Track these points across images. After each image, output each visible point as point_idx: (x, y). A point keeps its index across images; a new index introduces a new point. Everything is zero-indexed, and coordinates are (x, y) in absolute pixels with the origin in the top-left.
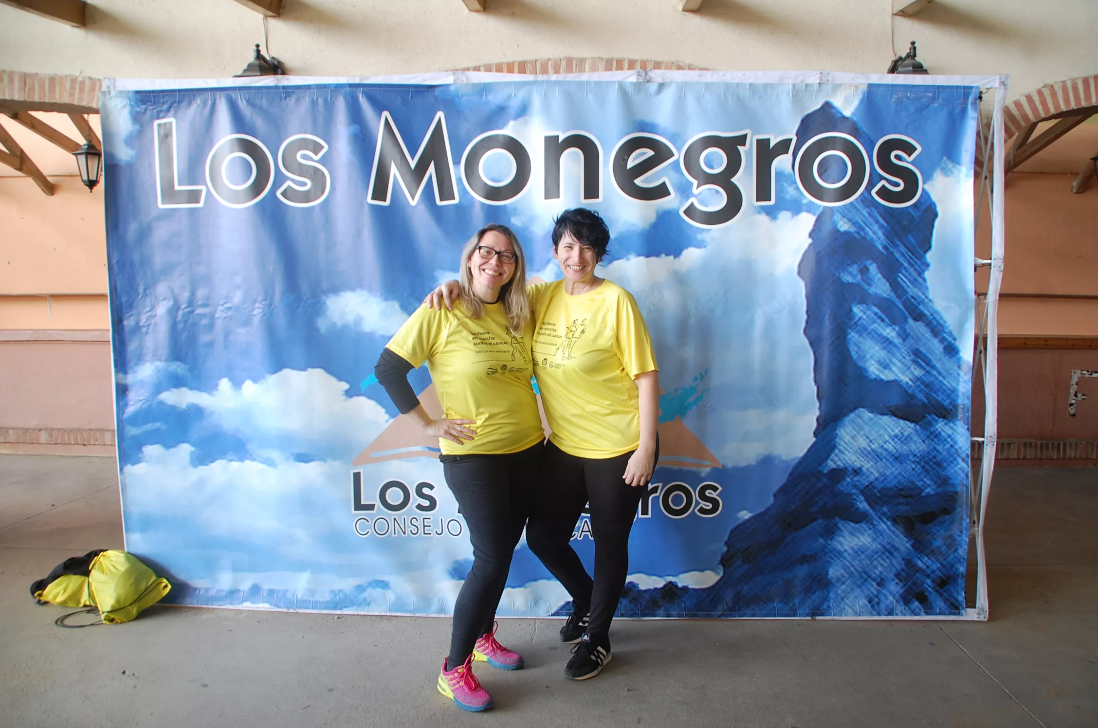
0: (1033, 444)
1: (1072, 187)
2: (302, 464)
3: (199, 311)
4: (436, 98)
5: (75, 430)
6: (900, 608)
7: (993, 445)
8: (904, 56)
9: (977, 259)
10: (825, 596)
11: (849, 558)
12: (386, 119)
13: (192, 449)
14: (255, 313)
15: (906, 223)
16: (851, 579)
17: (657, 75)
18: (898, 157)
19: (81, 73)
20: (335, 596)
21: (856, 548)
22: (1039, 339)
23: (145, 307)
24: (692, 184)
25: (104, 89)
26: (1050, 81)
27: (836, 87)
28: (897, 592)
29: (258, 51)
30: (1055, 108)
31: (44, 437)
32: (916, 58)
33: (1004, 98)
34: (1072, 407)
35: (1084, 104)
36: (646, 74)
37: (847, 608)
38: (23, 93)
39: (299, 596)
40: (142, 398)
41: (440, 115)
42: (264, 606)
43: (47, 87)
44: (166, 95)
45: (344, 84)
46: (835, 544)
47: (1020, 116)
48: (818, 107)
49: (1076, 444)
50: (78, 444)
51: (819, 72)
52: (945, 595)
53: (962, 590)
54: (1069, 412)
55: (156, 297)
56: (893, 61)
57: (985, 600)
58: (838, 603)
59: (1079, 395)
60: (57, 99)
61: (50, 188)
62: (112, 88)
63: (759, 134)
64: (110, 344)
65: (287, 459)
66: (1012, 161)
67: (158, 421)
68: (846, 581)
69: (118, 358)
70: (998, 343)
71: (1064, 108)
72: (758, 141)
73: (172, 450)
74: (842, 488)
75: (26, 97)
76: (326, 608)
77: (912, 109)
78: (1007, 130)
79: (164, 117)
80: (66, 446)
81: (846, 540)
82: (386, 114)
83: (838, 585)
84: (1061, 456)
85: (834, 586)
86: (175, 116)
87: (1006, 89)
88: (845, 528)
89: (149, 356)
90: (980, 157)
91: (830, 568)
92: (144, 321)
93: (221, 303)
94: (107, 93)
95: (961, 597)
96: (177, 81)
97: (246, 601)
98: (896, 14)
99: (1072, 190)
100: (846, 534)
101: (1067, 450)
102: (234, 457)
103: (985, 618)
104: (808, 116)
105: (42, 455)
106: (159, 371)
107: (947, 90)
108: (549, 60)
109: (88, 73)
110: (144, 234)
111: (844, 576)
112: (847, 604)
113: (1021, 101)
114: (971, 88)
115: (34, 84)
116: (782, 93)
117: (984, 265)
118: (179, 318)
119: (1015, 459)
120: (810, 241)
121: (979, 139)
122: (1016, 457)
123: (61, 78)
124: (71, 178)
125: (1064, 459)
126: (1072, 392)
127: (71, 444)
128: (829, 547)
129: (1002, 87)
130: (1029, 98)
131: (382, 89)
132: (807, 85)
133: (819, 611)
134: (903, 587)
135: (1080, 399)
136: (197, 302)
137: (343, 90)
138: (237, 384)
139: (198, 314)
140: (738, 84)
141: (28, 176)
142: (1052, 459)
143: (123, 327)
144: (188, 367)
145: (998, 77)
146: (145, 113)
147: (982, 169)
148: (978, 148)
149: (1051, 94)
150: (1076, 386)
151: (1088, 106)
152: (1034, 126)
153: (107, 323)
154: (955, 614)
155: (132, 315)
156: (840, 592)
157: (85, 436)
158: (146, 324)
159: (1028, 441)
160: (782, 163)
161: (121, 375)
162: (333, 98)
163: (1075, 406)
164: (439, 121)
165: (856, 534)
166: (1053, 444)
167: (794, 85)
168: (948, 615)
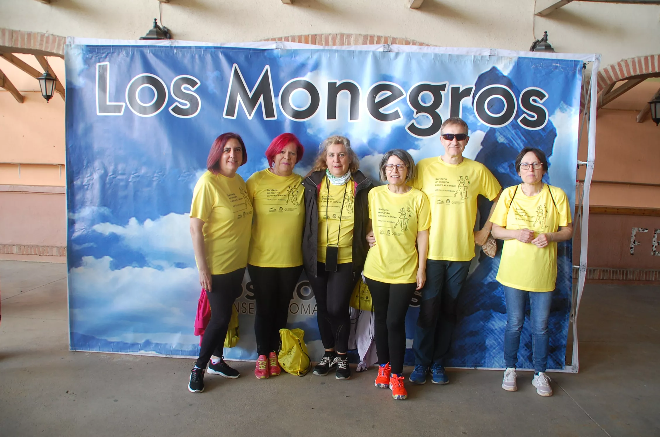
0: (608, 271)
1: (636, 119)
2: (180, 269)
3: (119, 177)
4: (265, 57)
5: (35, 246)
6: (527, 363)
7: (585, 270)
8: (540, 40)
9: (579, 161)
10: (483, 355)
11: (498, 334)
12: (236, 68)
13: (112, 259)
14: (154, 179)
15: (537, 139)
16: (499, 346)
17: (395, 47)
18: (534, 101)
19: (47, 32)
20: (195, 348)
21: (502, 328)
22: (614, 208)
23: (87, 174)
24: (413, 112)
25: (67, 43)
26: (625, 58)
27: (499, 58)
28: (526, 355)
29: (156, 23)
30: (627, 73)
31: (15, 250)
32: (547, 41)
33: (598, 67)
34: (632, 249)
35: (644, 72)
36: (389, 47)
37: (495, 363)
38: (11, 42)
39: (174, 347)
40: (83, 228)
41: (267, 67)
42: (152, 353)
43: (26, 40)
44: (105, 49)
45: (211, 47)
46: (490, 325)
47: (607, 78)
48: (488, 69)
49: (633, 271)
50: (36, 255)
51: (490, 49)
52: (554, 357)
53: (564, 355)
54: (630, 252)
55: (94, 168)
56: (533, 43)
57: (577, 361)
58: (490, 360)
59: (636, 242)
60: (32, 47)
61: (21, 98)
62: (72, 43)
63: (454, 84)
64: (65, 195)
65: (171, 266)
66: (601, 102)
67: (92, 242)
68: (496, 347)
69: (70, 203)
70: (590, 210)
71: (633, 74)
72: (452, 88)
73: (99, 260)
74: (495, 294)
75: (13, 44)
76: (190, 355)
77: (544, 73)
78: (599, 85)
79: (103, 61)
80: (28, 255)
81: (496, 323)
82: (235, 65)
83: (491, 349)
84: (625, 278)
85: (488, 350)
86: (110, 61)
87: (599, 62)
88: (496, 316)
89: (88, 203)
90: (583, 101)
91: (486, 339)
92: (86, 182)
93: (132, 173)
94: (69, 46)
95: (563, 359)
96: (112, 40)
97: (142, 350)
98: (536, 15)
99: (636, 121)
100: (497, 319)
101: (628, 275)
102: (137, 265)
103: (576, 371)
104: (482, 74)
105: (14, 261)
106: (93, 212)
107: (564, 62)
108: (330, 34)
109: (51, 32)
110: (89, 130)
111: (495, 345)
112: (495, 361)
113: (608, 68)
114: (579, 61)
115: (18, 37)
116: (468, 61)
117: (583, 165)
118: (107, 181)
119: (597, 279)
120: (481, 147)
121: (582, 90)
122: (598, 278)
123: (35, 34)
124: (34, 93)
125: (626, 280)
126: (632, 240)
127: (32, 255)
128: (486, 327)
129: (597, 60)
130: (613, 67)
131: (234, 50)
132: (482, 57)
133: (479, 365)
134: (529, 352)
135: (637, 245)
136: (118, 172)
137: (211, 50)
138: (141, 221)
139: (119, 179)
140: (442, 55)
141: (8, 91)
142: (619, 280)
143: (73, 185)
144: (111, 210)
145: (595, 55)
146: (91, 58)
147: (584, 108)
148: (582, 96)
149: (625, 65)
150: (635, 237)
151: (647, 73)
152: (614, 83)
153: (64, 183)
154: (558, 369)
155: (79, 178)
156: (492, 353)
157: (41, 250)
158: (87, 184)
159: (605, 269)
160: (466, 102)
161: (71, 214)
162: (204, 55)
163: (633, 249)
164: (267, 70)
165: (502, 320)
166: (620, 271)
167: (475, 57)
168: (555, 369)
